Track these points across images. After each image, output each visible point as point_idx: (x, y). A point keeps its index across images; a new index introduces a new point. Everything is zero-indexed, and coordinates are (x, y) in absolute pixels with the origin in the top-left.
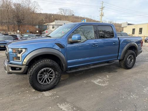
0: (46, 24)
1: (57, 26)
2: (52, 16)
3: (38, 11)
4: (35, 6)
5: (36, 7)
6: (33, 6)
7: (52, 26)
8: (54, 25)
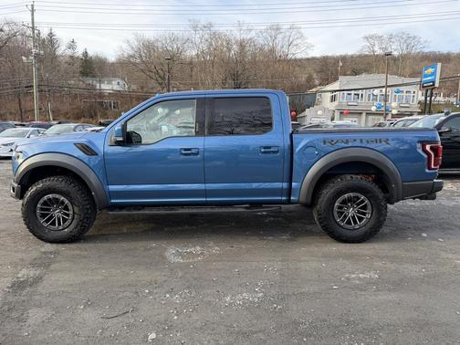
0: (314, 90)
1: (345, 92)
2: (341, 64)
3: (300, 53)
4: (291, 40)
5: (295, 43)
6: (286, 39)
7: (330, 95)
8: (336, 91)
